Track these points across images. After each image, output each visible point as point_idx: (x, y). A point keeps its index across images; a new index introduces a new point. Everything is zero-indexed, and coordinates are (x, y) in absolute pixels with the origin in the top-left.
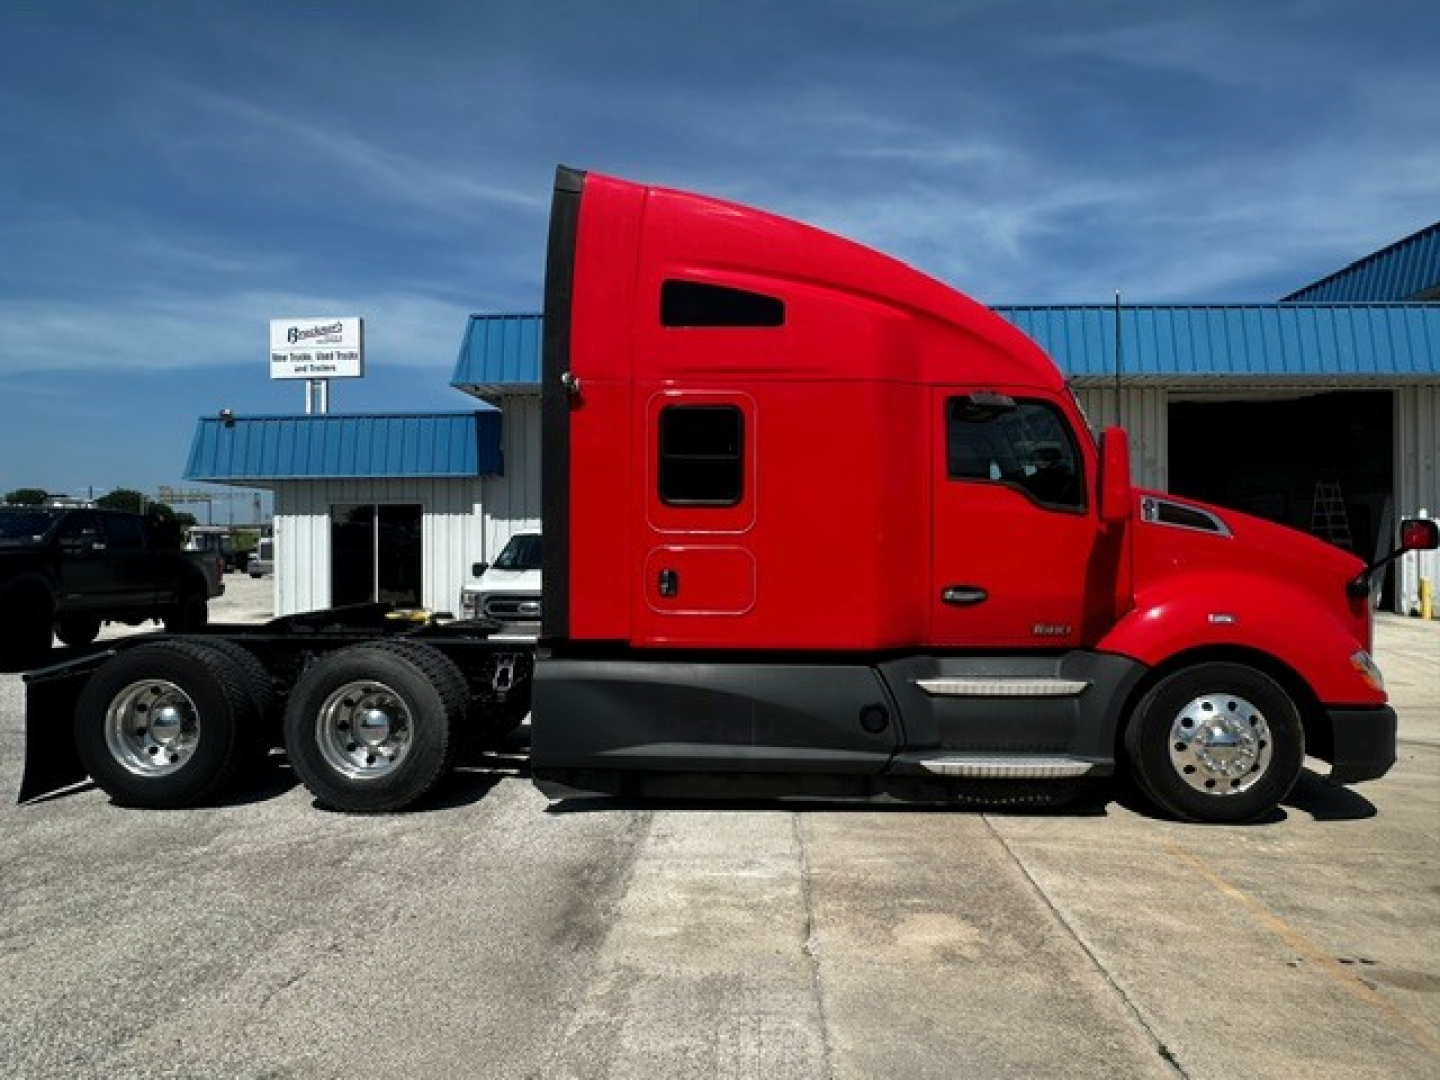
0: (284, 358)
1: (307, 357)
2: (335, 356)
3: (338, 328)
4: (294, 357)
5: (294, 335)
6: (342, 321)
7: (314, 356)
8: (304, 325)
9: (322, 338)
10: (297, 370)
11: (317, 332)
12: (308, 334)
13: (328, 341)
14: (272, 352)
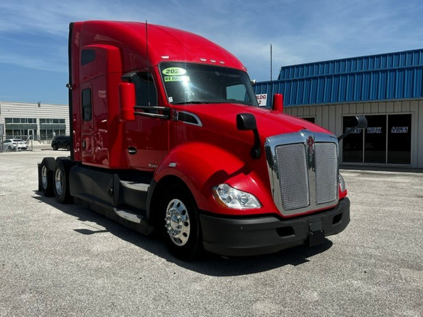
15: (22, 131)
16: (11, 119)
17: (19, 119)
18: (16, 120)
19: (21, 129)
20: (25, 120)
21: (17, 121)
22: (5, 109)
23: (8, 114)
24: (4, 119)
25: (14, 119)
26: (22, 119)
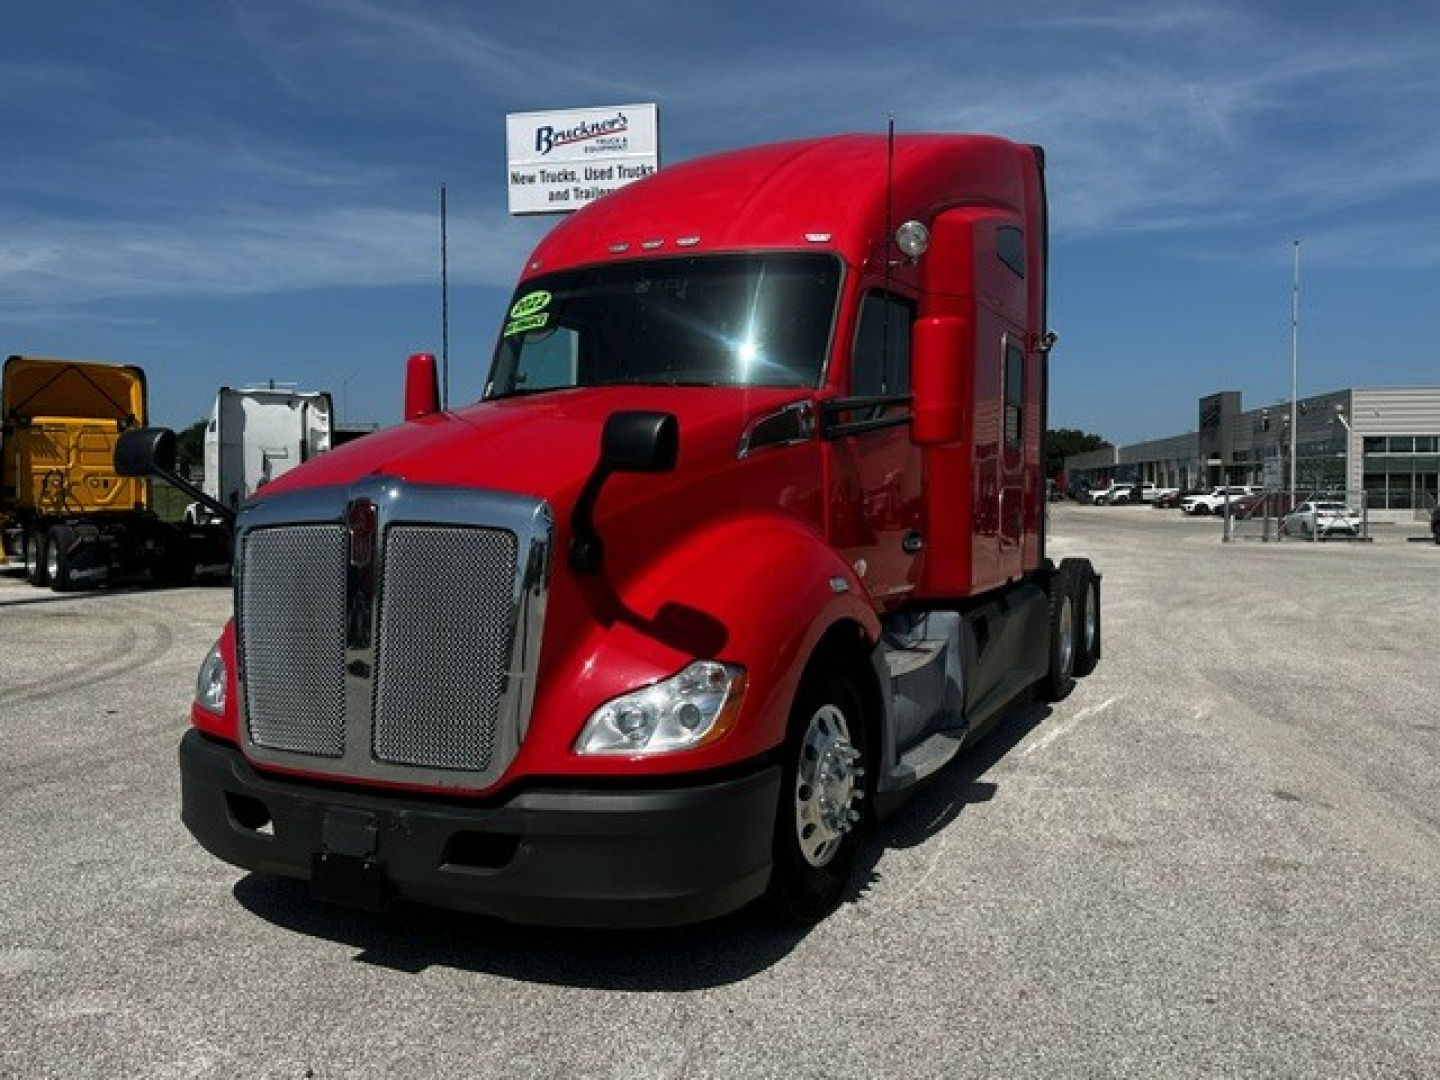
0: (532, 179)
1: (567, 176)
2: (616, 172)
3: (618, 125)
4: (546, 177)
5: (546, 139)
6: (625, 113)
7: (580, 175)
8: (563, 120)
9: (592, 142)
10: (552, 197)
11: (585, 132)
12: (569, 137)
13: (603, 148)
14: (511, 170)
15: (1419, 477)
16: (1381, 440)
17: (1409, 439)
18: (1401, 443)
19: (1414, 472)
20: (1432, 441)
21: (1401, 446)
22: (1368, 409)
23: (1378, 423)
24: (1361, 442)
25: (1394, 439)
26: (1419, 439)
